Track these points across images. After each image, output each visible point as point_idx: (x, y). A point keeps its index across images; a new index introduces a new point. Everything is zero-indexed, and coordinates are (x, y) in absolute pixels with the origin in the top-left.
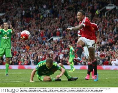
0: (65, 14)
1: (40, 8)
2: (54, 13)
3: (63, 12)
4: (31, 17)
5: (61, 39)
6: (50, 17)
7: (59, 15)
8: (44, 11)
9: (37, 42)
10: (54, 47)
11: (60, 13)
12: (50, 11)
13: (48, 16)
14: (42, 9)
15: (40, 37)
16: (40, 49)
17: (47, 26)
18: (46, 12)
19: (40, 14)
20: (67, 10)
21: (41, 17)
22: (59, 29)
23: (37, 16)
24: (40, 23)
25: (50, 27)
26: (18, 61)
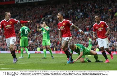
0: (92, 16)
1: (75, 12)
2: (85, 15)
3: (92, 14)
4: (69, 18)
5: (90, 33)
6: (83, 18)
7: (89, 16)
8: (78, 13)
9: (73, 35)
10: (85, 38)
11: (89, 15)
12: (82, 14)
13: (81, 17)
14: (77, 12)
15: (75, 31)
16: (75, 40)
17: (80, 24)
18: (80, 14)
19: (75, 16)
20: (94, 13)
21: (76, 17)
22: (89, 26)
23: (73, 17)
24: (75, 22)
25: (82, 25)
26: (60, 48)
